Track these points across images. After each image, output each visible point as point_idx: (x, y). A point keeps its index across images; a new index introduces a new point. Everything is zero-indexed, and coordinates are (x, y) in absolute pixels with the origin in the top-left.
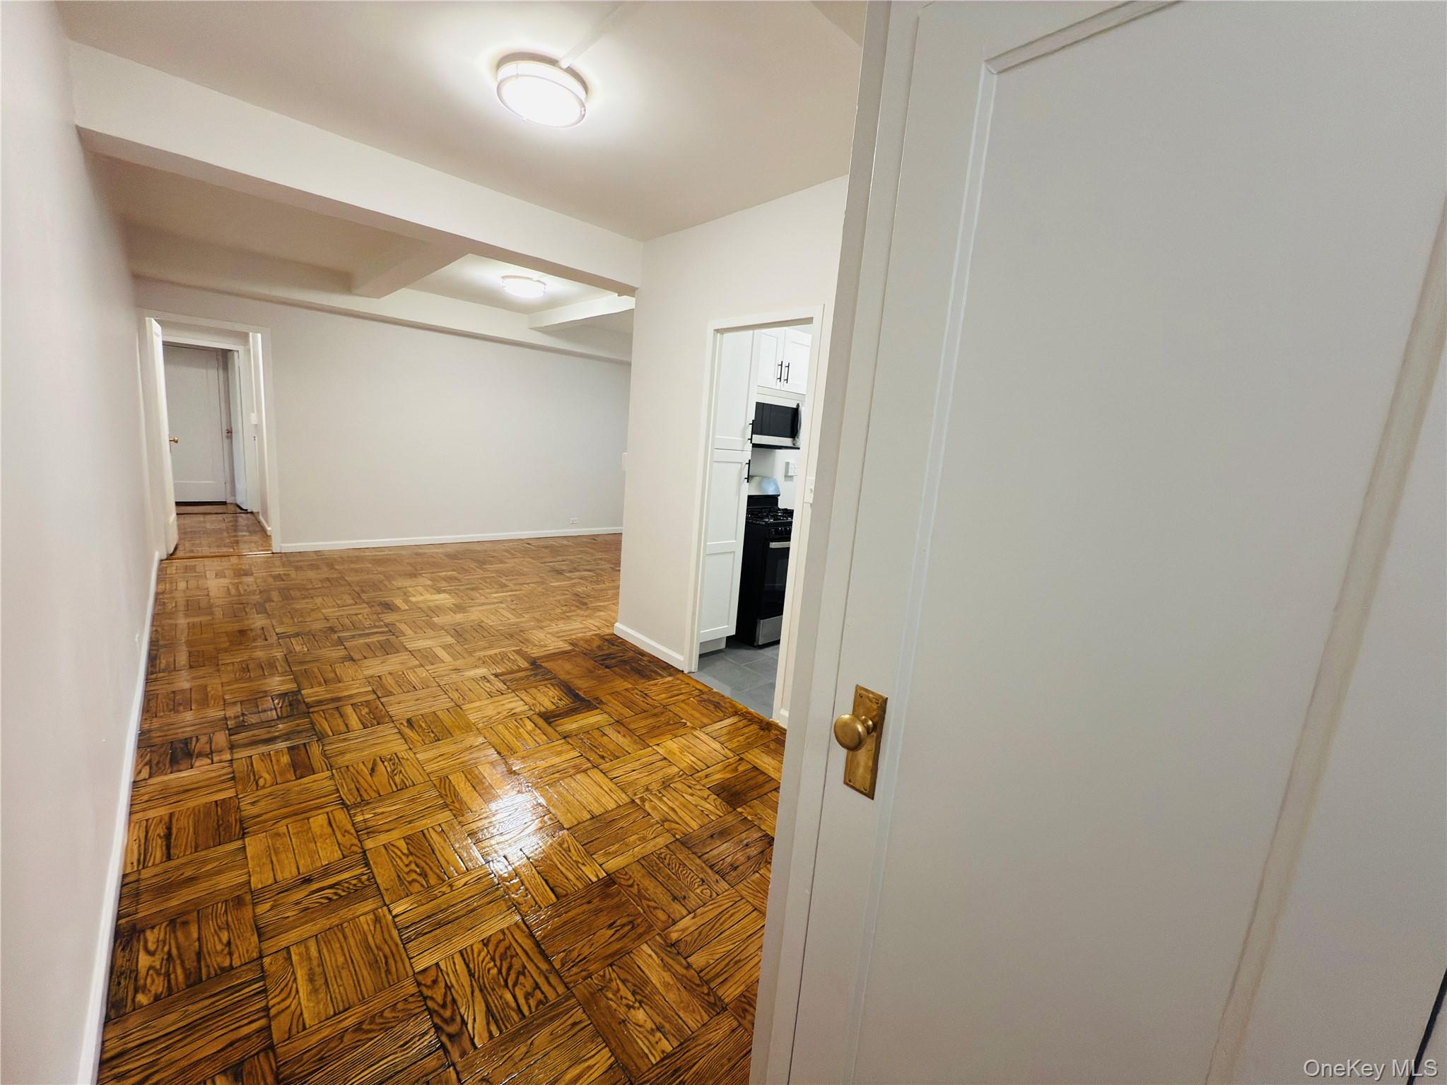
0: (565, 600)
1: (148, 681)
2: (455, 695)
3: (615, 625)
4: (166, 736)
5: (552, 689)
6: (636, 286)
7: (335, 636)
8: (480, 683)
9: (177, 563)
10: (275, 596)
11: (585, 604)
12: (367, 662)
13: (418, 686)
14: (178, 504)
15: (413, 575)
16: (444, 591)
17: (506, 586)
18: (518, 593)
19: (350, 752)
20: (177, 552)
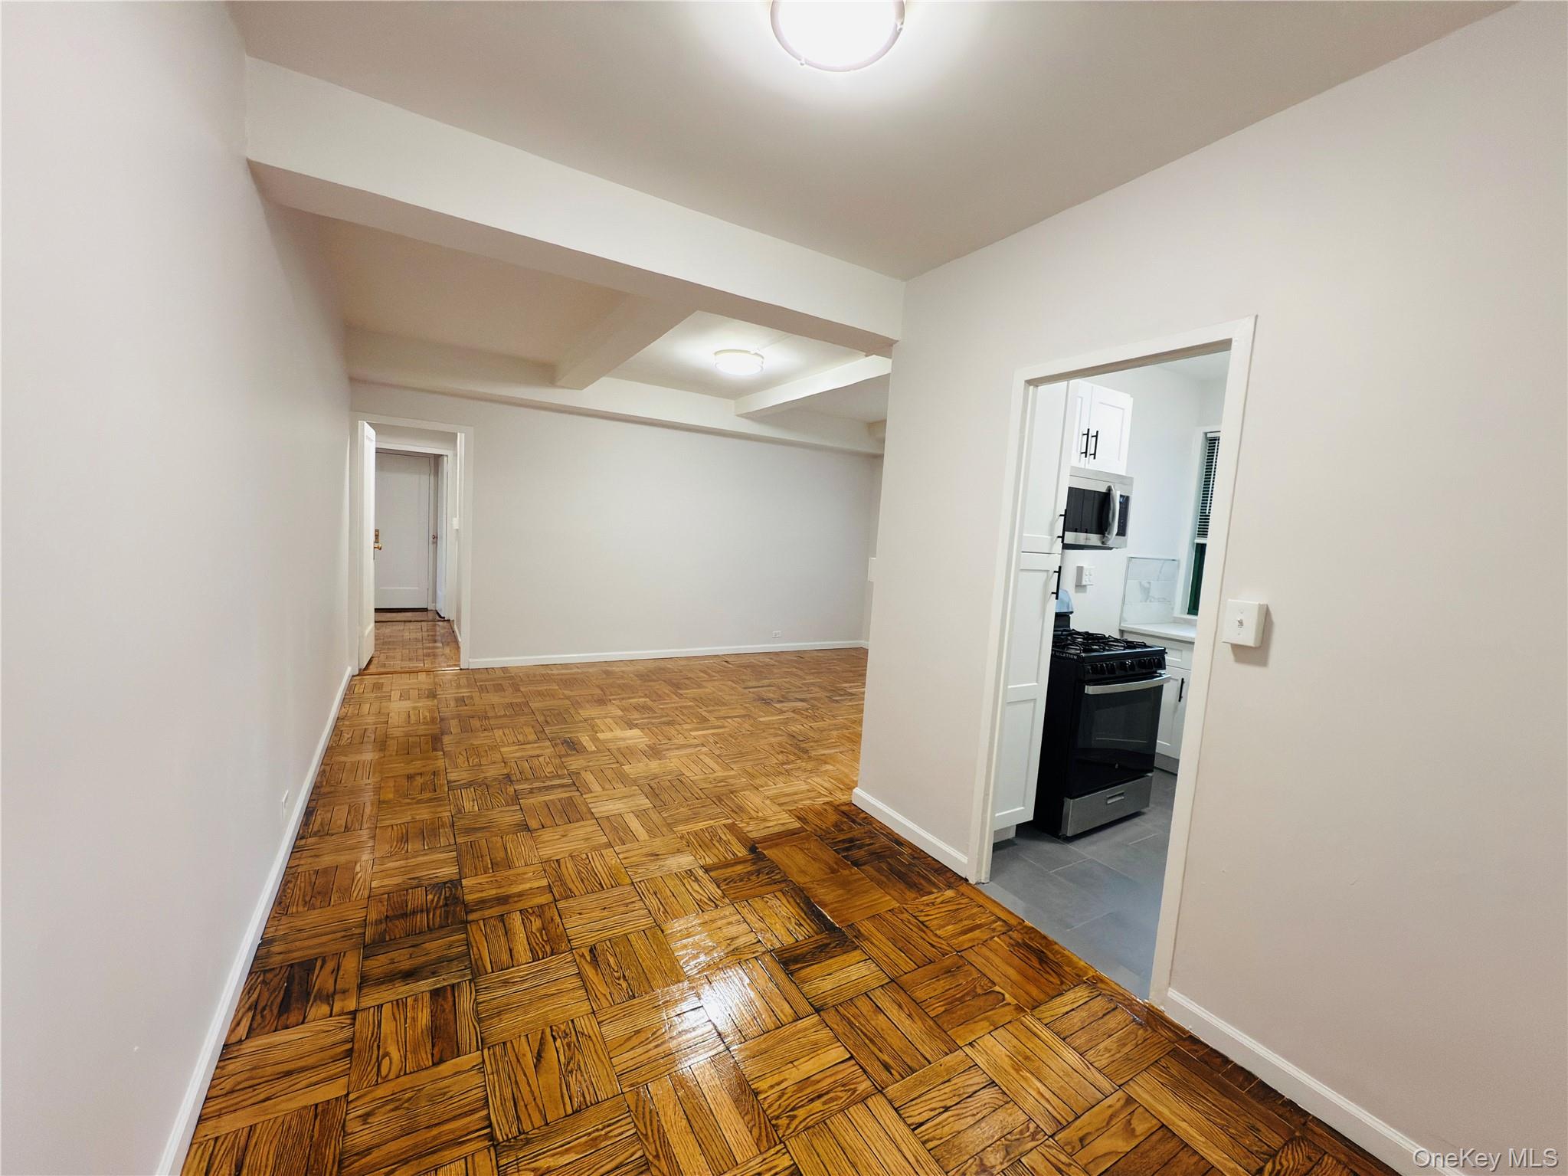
0: (780, 745)
1: (296, 850)
2: (653, 902)
3: (854, 790)
4: (289, 952)
5: (785, 901)
6: (896, 339)
7: (511, 790)
8: (685, 881)
9: (368, 680)
10: (454, 725)
11: (806, 752)
12: (546, 835)
13: (606, 882)
14: (377, 610)
15: (601, 702)
16: (636, 726)
17: (706, 720)
18: (721, 730)
19: (511, 1010)
20: (371, 667)
